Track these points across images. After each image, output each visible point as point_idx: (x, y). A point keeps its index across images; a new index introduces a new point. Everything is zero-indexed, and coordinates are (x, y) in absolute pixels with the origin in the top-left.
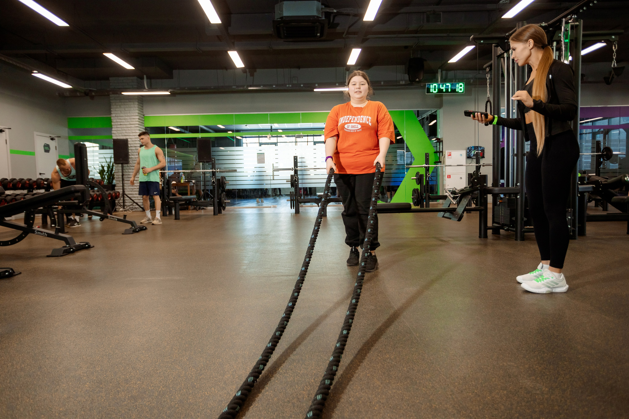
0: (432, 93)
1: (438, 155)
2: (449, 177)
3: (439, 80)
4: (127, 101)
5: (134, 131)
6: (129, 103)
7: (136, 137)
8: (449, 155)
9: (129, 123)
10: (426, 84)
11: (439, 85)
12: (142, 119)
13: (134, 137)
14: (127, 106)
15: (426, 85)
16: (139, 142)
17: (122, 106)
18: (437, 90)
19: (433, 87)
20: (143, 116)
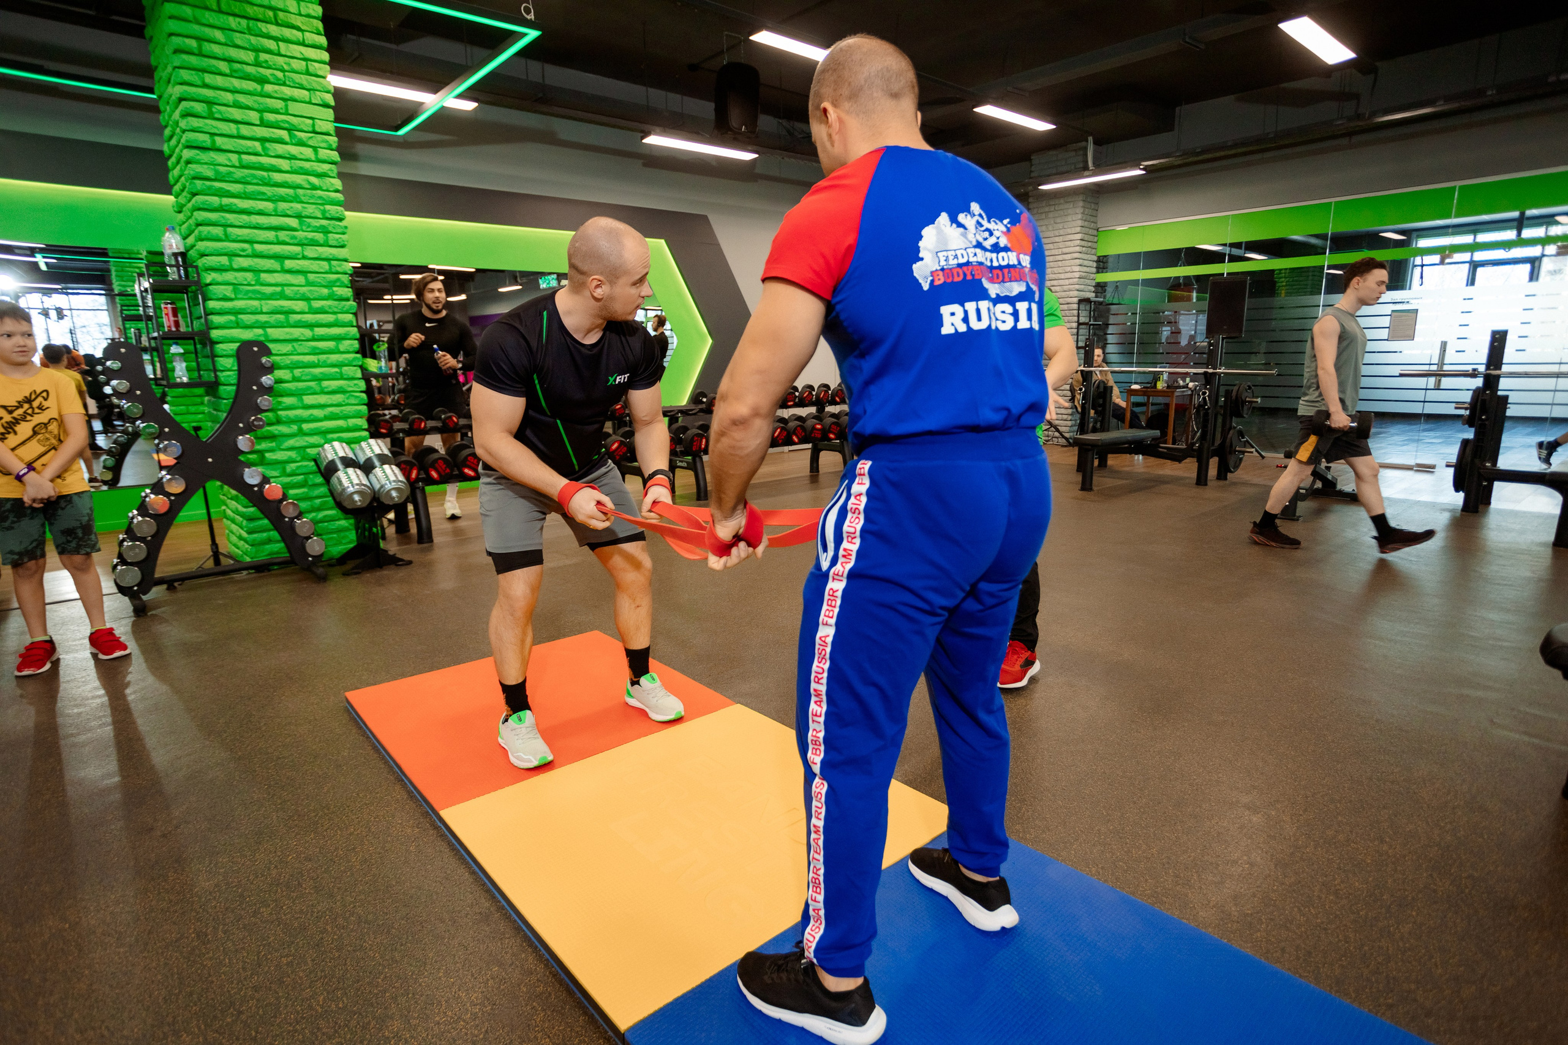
4: (1062, 201)
5: (1068, 269)
6: (1066, 206)
7: (1071, 281)
9: (1060, 251)
12: (1091, 238)
13: (1067, 282)
14: (1061, 213)
16: (1076, 293)
17: (1051, 215)
20: (1095, 232)
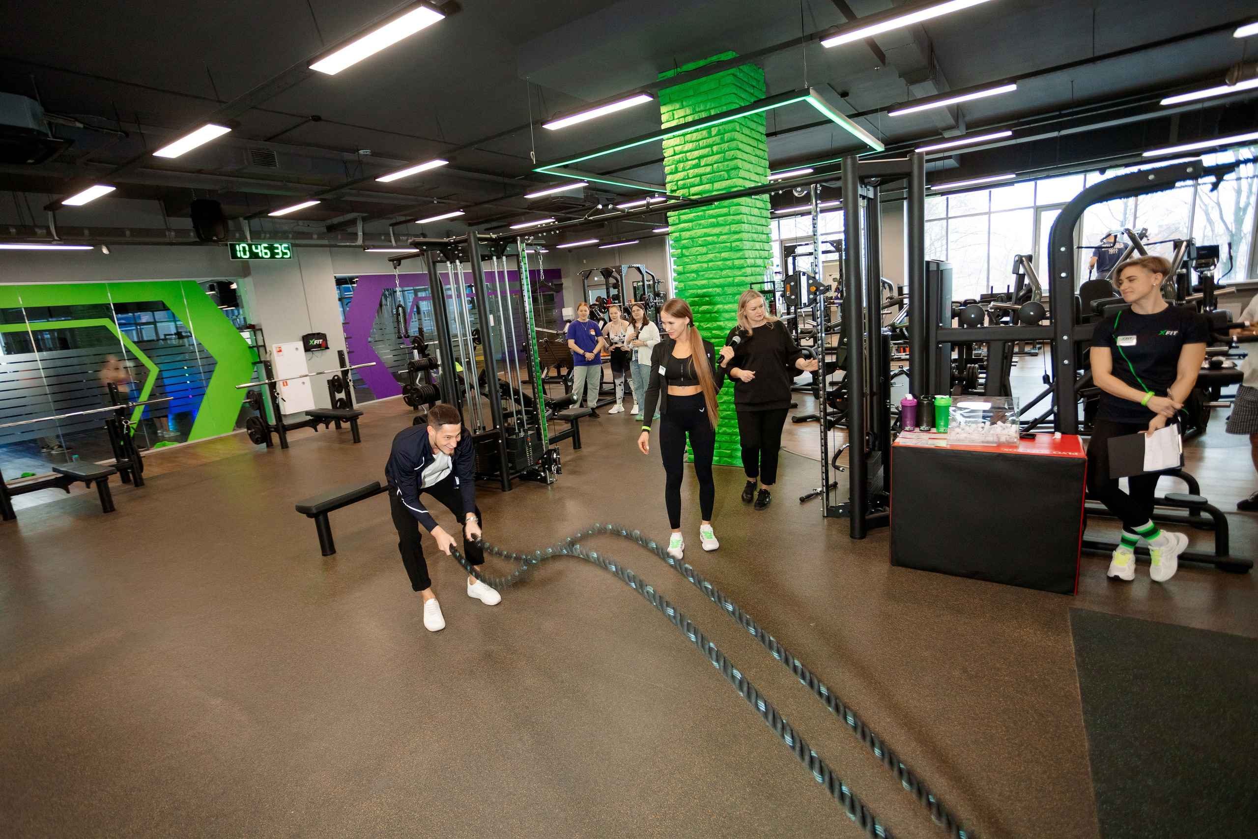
0: (241, 258)
1: (257, 351)
2: (285, 383)
3: (249, 237)
8: (279, 352)
10: (229, 243)
11: (250, 246)
15: (227, 245)
18: (248, 253)
19: (241, 249)
